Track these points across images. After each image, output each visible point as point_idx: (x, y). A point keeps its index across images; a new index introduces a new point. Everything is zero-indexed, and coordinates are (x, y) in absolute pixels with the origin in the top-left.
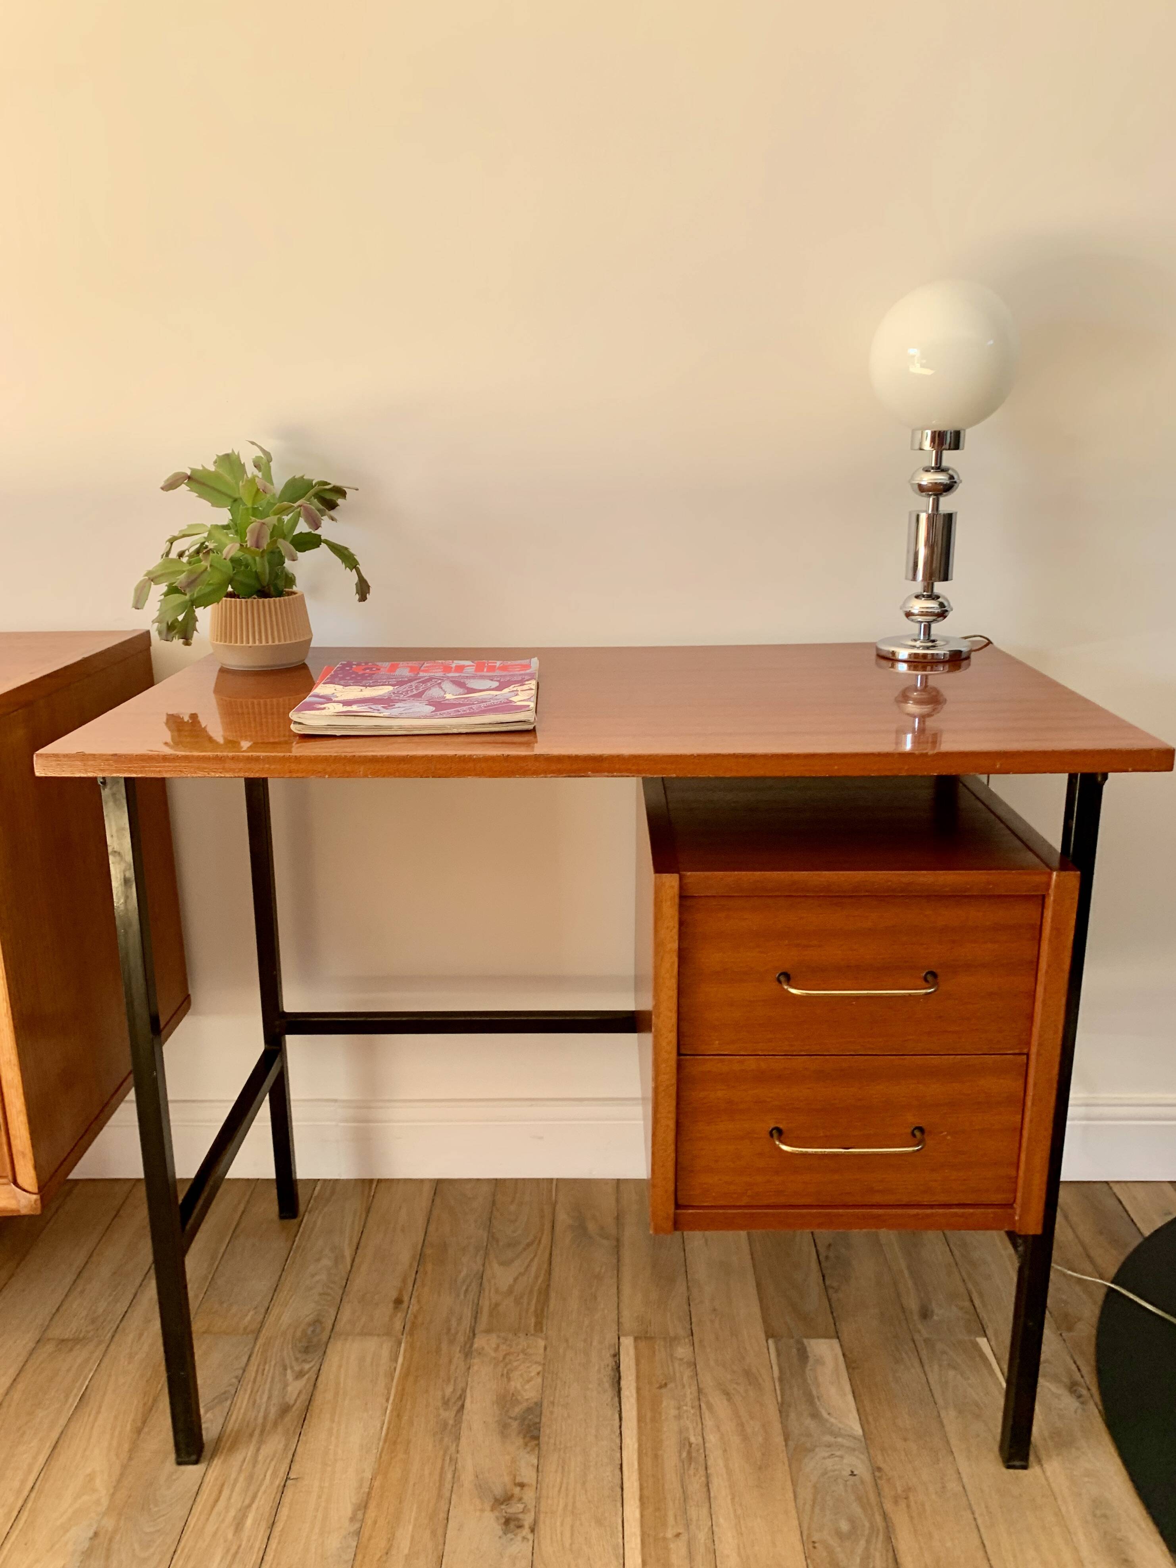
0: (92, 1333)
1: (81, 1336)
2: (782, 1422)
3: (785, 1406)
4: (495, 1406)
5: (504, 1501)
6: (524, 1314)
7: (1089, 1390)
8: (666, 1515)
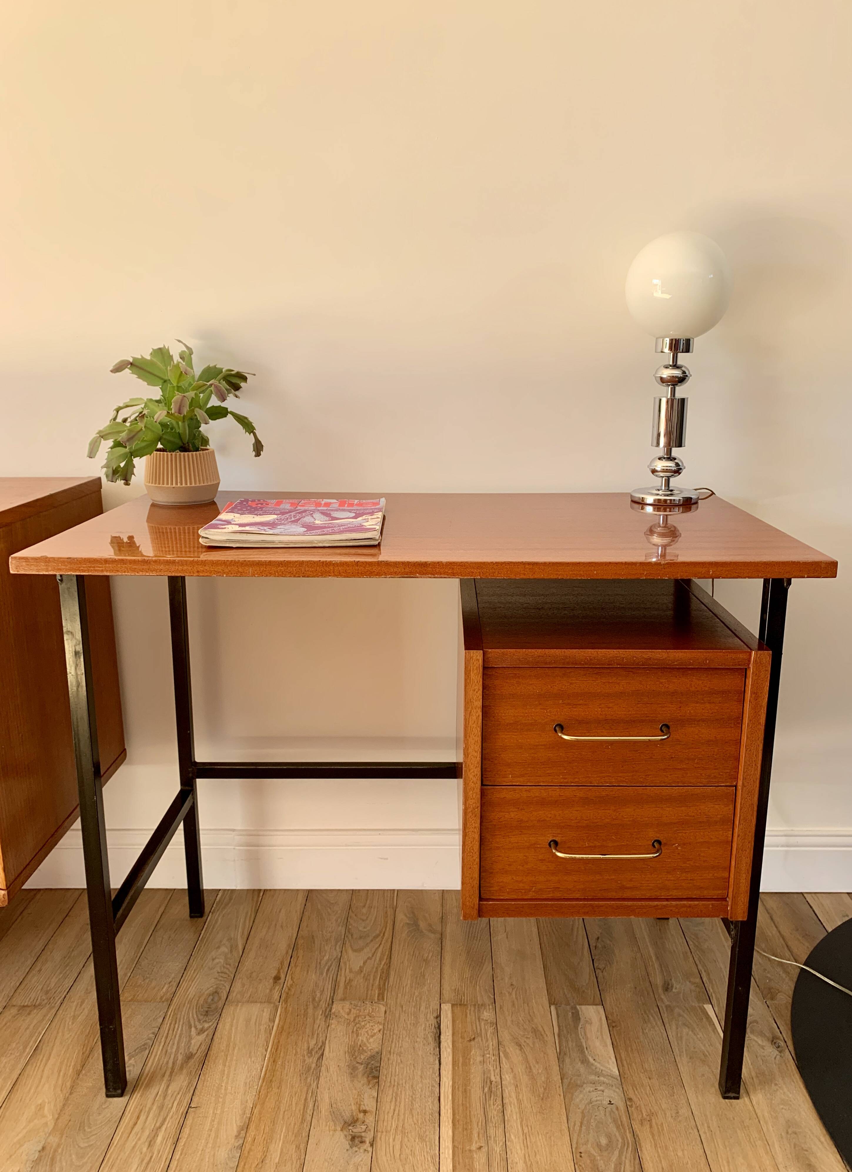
0: (46, 1001)
1: (38, 1003)
2: (559, 1066)
3: (562, 1054)
4: (347, 1055)
5: (351, 1123)
6: (370, 988)
7: (785, 1042)
8: (471, 1133)
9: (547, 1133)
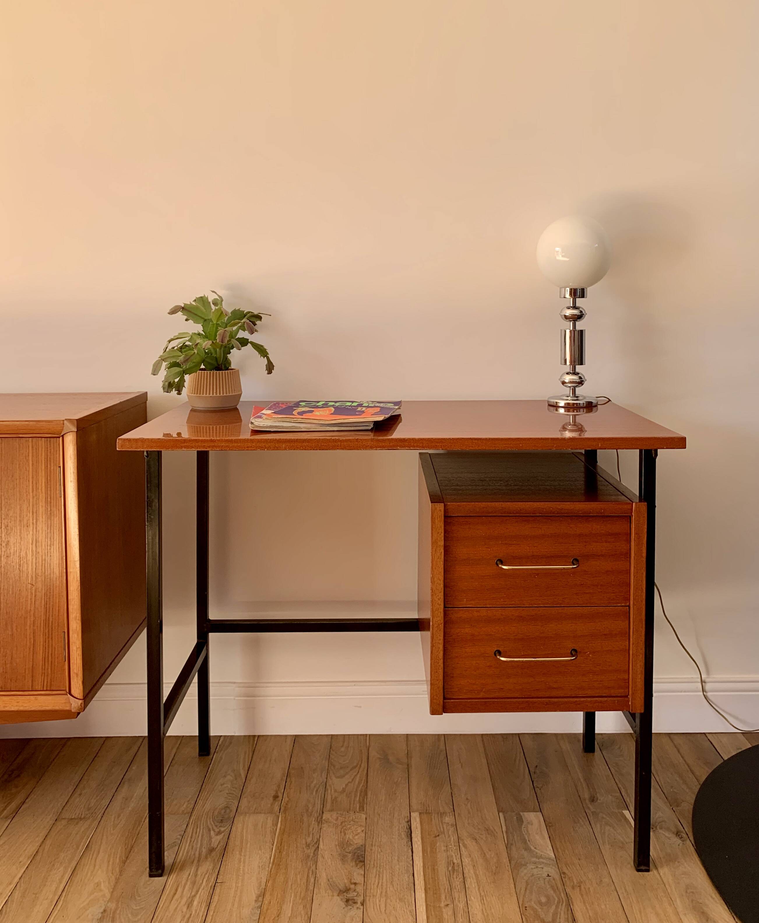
0: (89, 815)
1: (82, 817)
2: (507, 852)
3: (509, 845)
4: (337, 847)
5: (345, 891)
6: (352, 802)
7: (687, 834)
8: (440, 896)
9: (500, 895)
